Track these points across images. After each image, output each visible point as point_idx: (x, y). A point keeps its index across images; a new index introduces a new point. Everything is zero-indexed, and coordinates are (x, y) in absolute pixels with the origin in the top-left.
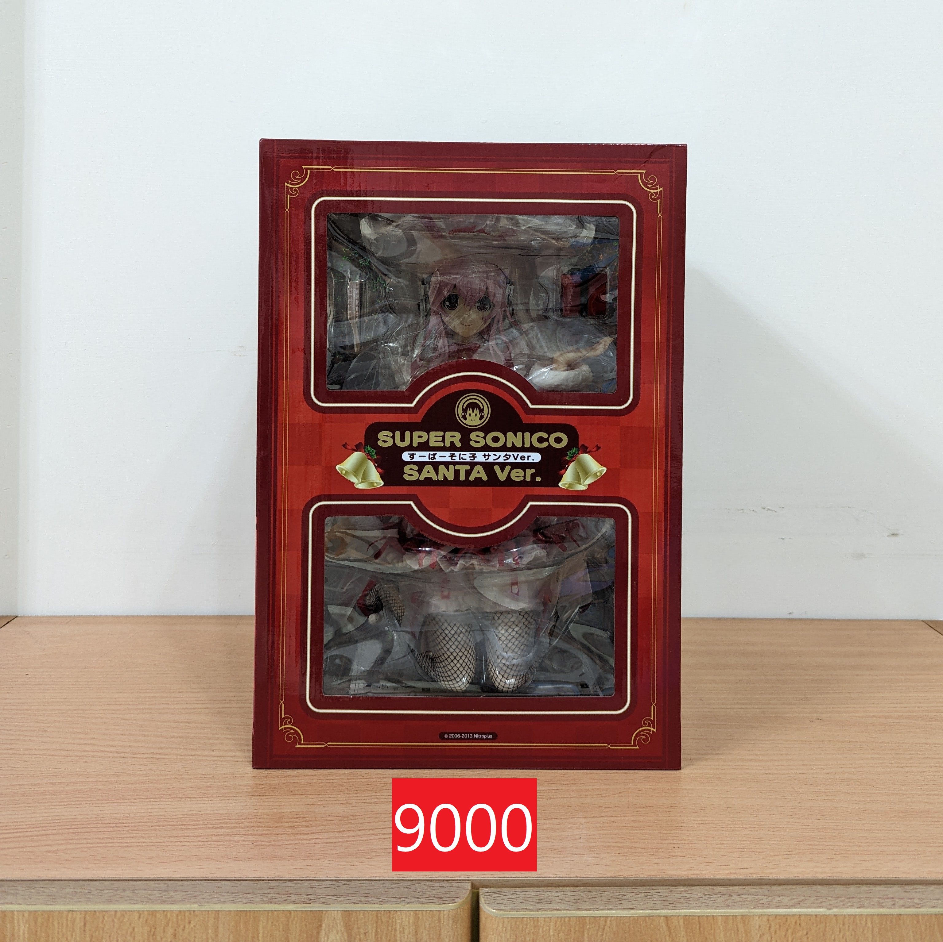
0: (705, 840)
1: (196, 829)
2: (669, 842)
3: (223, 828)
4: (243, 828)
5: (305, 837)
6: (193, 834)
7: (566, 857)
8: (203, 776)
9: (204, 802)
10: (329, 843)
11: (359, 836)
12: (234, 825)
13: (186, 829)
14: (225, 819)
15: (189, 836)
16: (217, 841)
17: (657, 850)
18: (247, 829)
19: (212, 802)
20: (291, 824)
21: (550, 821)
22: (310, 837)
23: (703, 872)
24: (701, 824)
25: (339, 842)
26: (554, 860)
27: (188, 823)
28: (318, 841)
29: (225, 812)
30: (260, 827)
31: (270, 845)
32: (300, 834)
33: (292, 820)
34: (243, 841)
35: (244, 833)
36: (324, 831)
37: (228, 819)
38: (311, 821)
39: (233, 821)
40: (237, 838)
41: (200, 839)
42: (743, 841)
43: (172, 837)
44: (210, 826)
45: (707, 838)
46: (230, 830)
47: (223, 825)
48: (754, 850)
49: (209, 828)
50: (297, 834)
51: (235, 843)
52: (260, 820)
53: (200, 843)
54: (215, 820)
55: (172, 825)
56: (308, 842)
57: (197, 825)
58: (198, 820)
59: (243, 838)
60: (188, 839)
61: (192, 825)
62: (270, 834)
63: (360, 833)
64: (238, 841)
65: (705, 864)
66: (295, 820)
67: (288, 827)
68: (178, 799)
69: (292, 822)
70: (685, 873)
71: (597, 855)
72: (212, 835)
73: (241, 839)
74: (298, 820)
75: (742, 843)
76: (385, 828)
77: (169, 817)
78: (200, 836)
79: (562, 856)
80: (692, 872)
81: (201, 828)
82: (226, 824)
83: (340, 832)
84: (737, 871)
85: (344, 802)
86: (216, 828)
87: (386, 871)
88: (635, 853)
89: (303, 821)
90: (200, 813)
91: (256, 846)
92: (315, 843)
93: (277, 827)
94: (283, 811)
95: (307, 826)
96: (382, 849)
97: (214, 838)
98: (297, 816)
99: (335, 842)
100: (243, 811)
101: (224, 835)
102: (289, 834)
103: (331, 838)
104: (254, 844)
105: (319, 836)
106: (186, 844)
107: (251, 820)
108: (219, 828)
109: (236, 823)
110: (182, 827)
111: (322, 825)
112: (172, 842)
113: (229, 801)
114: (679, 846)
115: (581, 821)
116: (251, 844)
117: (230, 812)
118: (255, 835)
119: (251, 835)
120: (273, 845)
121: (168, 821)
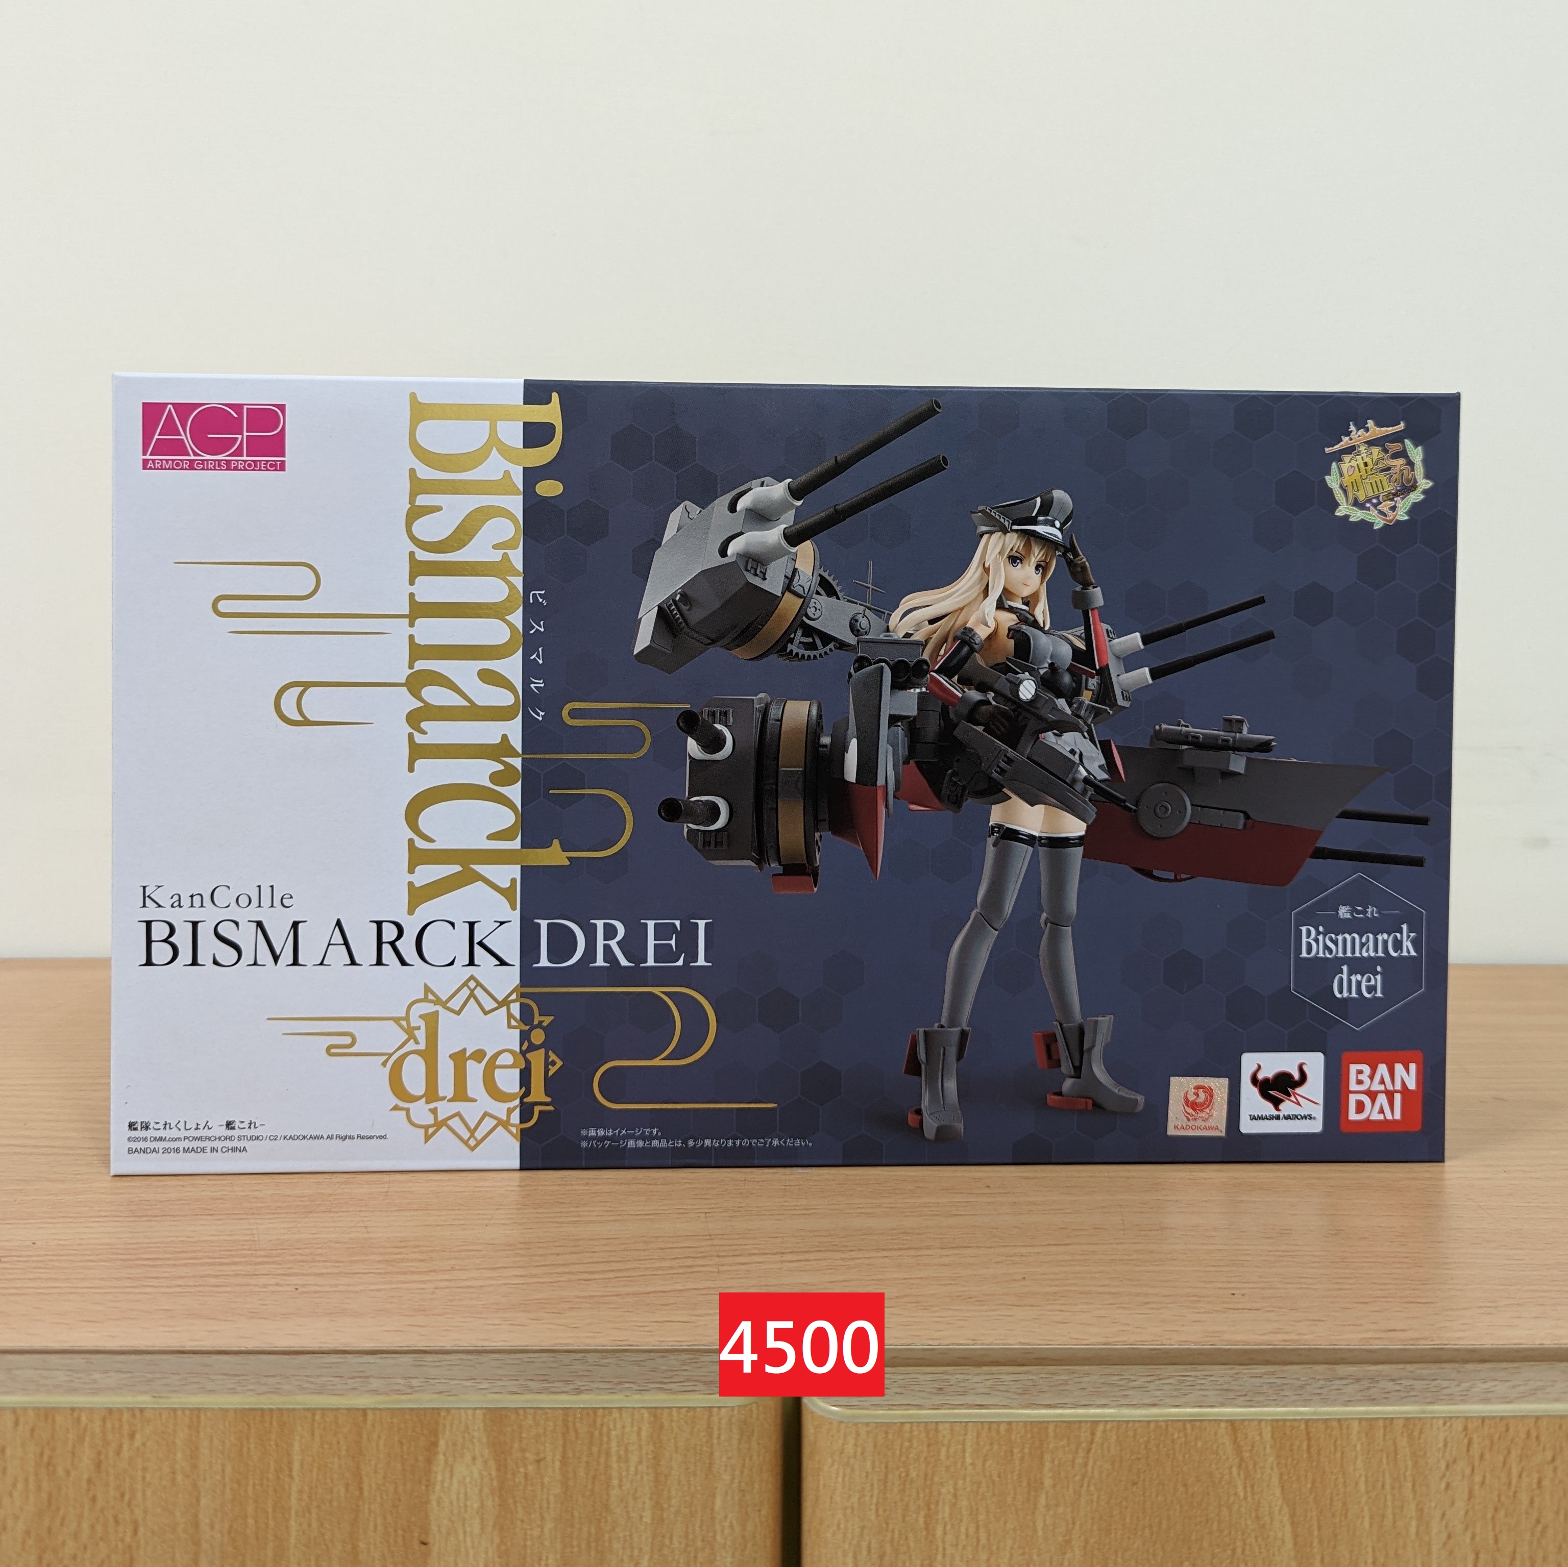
0: (1299, 1283)
1: (174, 1265)
2: (1220, 1285)
3: (235, 1264)
4: (279, 1264)
5: (416, 1277)
6: (166, 1275)
7: (995, 1310)
9: (203, 1223)
10: (468, 1287)
11: (535, 1276)
12: (260, 1260)
13: (154, 1266)
14: (242, 1250)
15: (156, 1278)
16: (217, 1286)
17: (1196, 1299)
18: (288, 1266)
19: (219, 1222)
20: (386, 1257)
21: (957, 1252)
22: (426, 1278)
23: (1306, 1337)
24: (1286, 1256)
25: (491, 1286)
26: (968, 1314)
27: (160, 1256)
28: (443, 1284)
29: (247, 1238)
30: (319, 1261)
31: (336, 1291)
32: (405, 1273)
33: (391, 1250)
34: (277, 1285)
35: (280, 1272)
36: (458, 1267)
37: (249, 1250)
38: (432, 1251)
39: (258, 1253)
40: (263, 1280)
41: (180, 1282)
42: (1385, 1284)
43: (118, 1279)
44: (208, 1261)
45: (1303, 1280)
46: (251, 1268)
47: (236, 1260)
48: (1411, 1300)
49: (203, 1264)
50: (398, 1273)
51: (257, 1289)
52: (319, 1251)
53: (179, 1289)
54: (221, 1251)
55: (121, 1260)
56: (422, 1286)
57: (180, 1259)
58: (183, 1252)
59: (276, 1281)
60: (154, 1282)
61: (168, 1259)
62: (340, 1273)
63: (535, 1271)
64: (265, 1286)
65: (1309, 1323)
66: (398, 1250)
67: (379, 1262)
68: (147, 1219)
69: (390, 1253)
70: (1266, 1338)
71: (1063, 1308)
72: (207, 1276)
73: (272, 1281)
74: (403, 1250)
75: (1383, 1287)
76: (593, 1263)
77: (119, 1247)
78: (182, 1277)
79: (986, 1308)
80: (1281, 1337)
81: (186, 1265)
82: (244, 1257)
83: (495, 1269)
84: (1383, 1335)
85: (508, 1222)
86: (221, 1264)
87: (593, 1334)
88: (1147, 1303)
89: (414, 1252)
90: (190, 1240)
91: (304, 1292)
92: (436, 1288)
93: (352, 1262)
94: (371, 1235)
95: (420, 1261)
96: (584, 1297)
97: (214, 1281)
98: (402, 1244)
99: (481, 1286)
100: (285, 1237)
101: (236, 1275)
102: (380, 1273)
103: (472, 1279)
104: (300, 1290)
105: (447, 1277)
106: (148, 1290)
107: (300, 1251)
108: (227, 1264)
109: (266, 1256)
110: (146, 1262)
111: (456, 1258)
112: (116, 1287)
113: (258, 1221)
114: (1243, 1292)
115: (1024, 1250)
116: (292, 1289)
117: (256, 1239)
118: (304, 1275)
119: (296, 1274)
120: (341, 1292)
121: (118, 1254)
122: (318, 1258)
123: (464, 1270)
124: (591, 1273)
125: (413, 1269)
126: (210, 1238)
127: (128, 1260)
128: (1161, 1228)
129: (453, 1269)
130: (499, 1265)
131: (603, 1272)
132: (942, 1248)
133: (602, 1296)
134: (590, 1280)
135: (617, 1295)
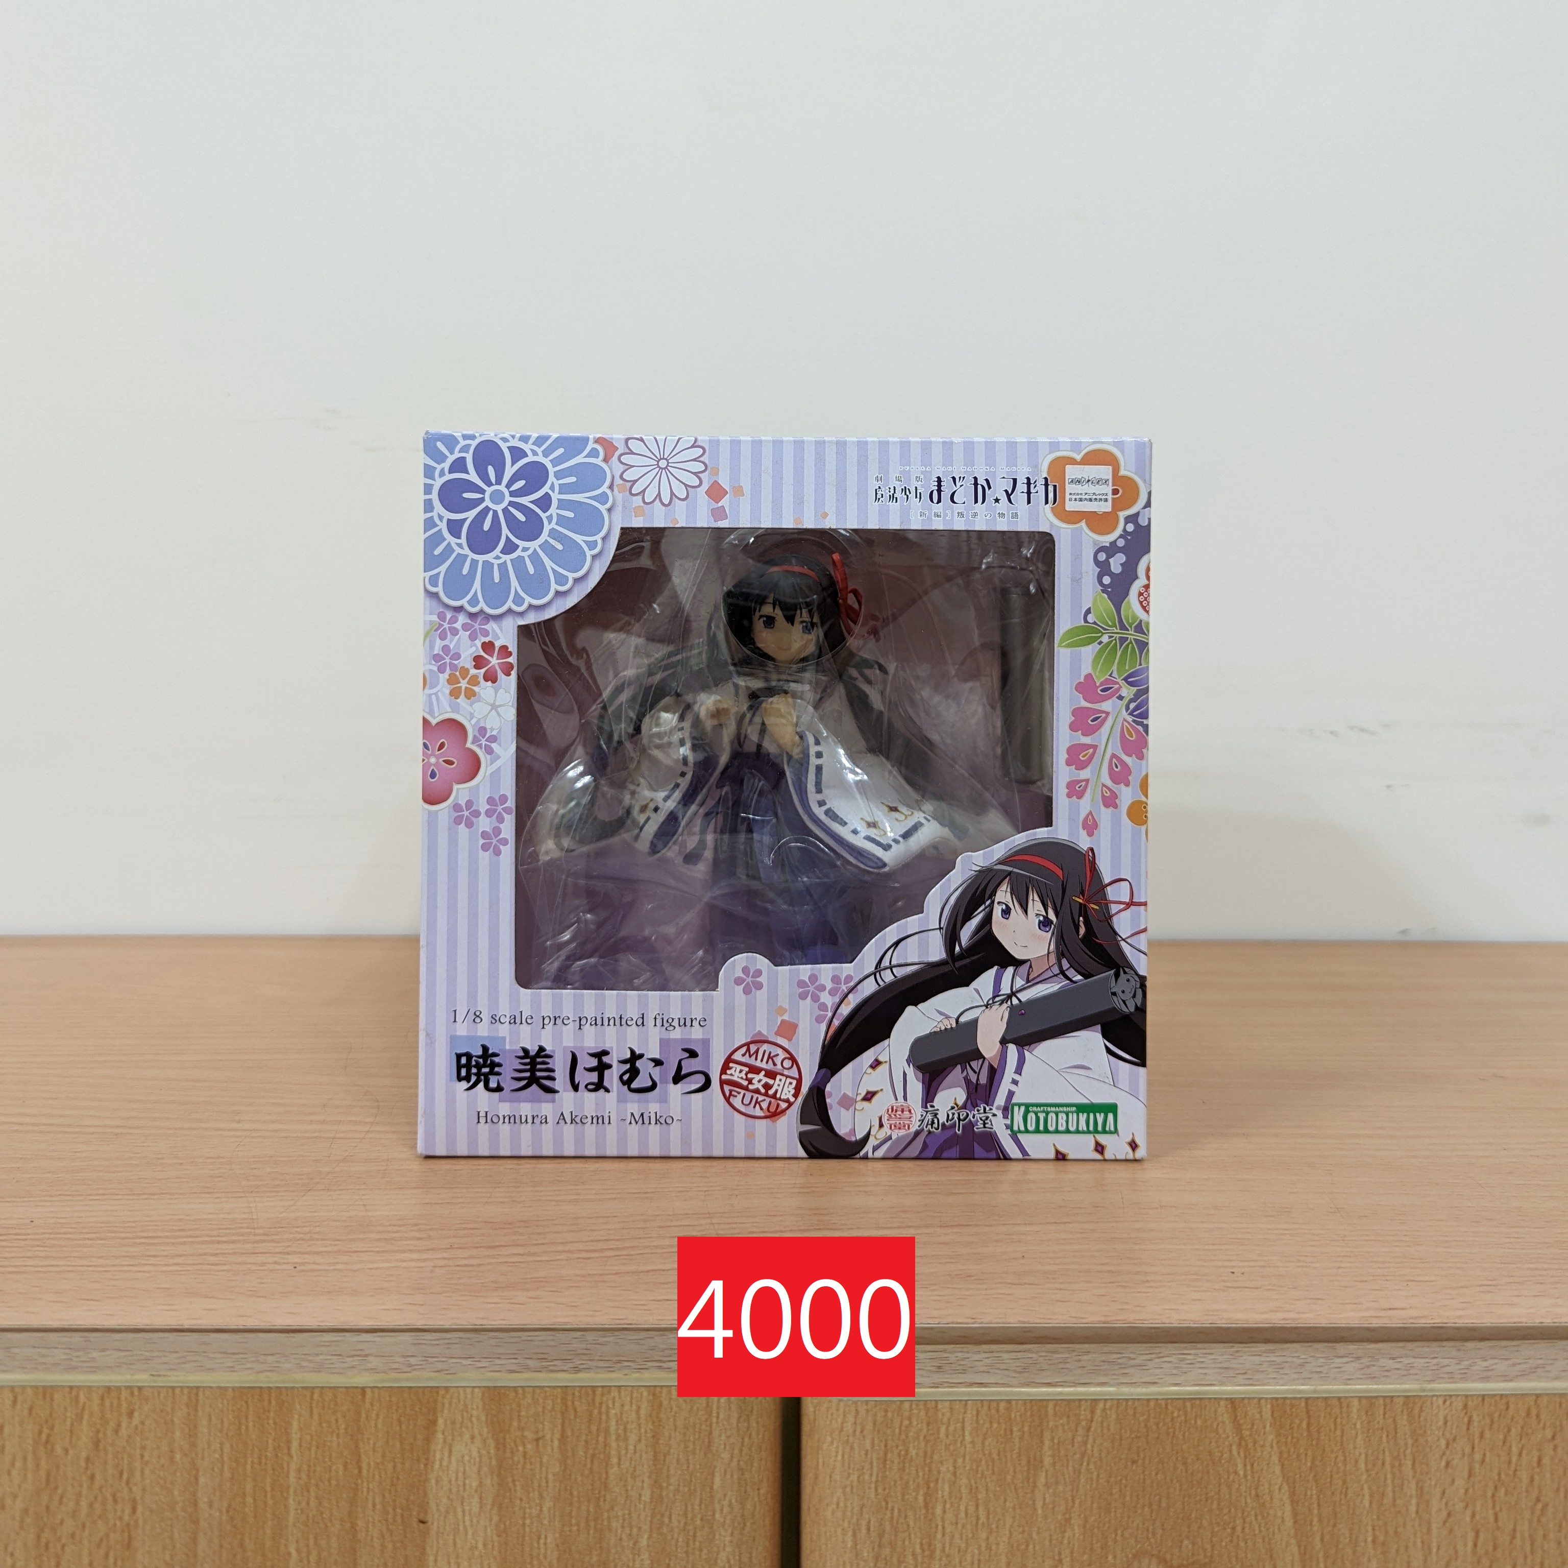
0: (1300, 1261)
1: (173, 1244)
2: (1220, 1264)
3: (234, 1242)
4: (278, 1242)
5: (415, 1256)
6: (165, 1253)
7: (994, 1289)
8: (209, 1160)
9: (202, 1201)
10: (466, 1265)
11: (534, 1254)
12: (258, 1238)
13: (154, 1244)
14: (241, 1228)
15: (154, 1256)
16: (216, 1265)
17: (1195, 1277)
18: (287, 1244)
19: (218, 1200)
20: (386, 1236)
21: (955, 1230)
22: (424, 1256)
23: (1307, 1316)
24: (1284, 1234)
25: (489, 1264)
26: (967, 1293)
27: (159, 1234)
28: (442, 1263)
29: (246, 1216)
30: (317, 1240)
31: (335, 1270)
32: (404, 1252)
33: (390, 1229)
34: (275, 1263)
35: (278, 1250)
36: (457, 1246)
37: (247, 1228)
38: (430, 1230)
39: (257, 1231)
40: (260, 1259)
41: (179, 1260)
42: (1384, 1263)
43: (117, 1257)
44: (206, 1239)
45: (1302, 1259)
46: (248, 1246)
47: (234, 1238)
48: (1412, 1278)
49: (202, 1243)
50: (397, 1251)
51: (255, 1268)
52: (317, 1229)
53: (177, 1268)
54: (219, 1229)
55: (119, 1238)
56: (420, 1264)
57: (178, 1237)
58: (181, 1230)
59: (274, 1259)
60: (152, 1261)
61: (167, 1237)
62: (338, 1252)
63: (533, 1249)
64: (263, 1264)
65: (1309, 1301)
66: (396, 1228)
67: (377, 1240)
68: (146, 1196)
69: (389, 1232)
70: (1265, 1316)
71: (1062, 1286)
72: (205, 1254)
73: (271, 1260)
74: (402, 1228)
75: (1383, 1266)
76: (592, 1241)
77: (118, 1225)
78: (180, 1256)
79: (985, 1286)
80: (1280, 1315)
81: (184, 1243)
82: (243, 1235)
83: (494, 1247)
84: (1382, 1314)
85: (506, 1200)
86: (219, 1242)
87: (591, 1313)
88: (1148, 1281)
89: (412, 1231)
90: (188, 1218)
91: (303, 1271)
92: (435, 1267)
93: (353, 1240)
94: (370, 1214)
95: (419, 1239)
96: (584, 1276)
97: (212, 1259)
98: (401, 1223)
99: (480, 1265)
100: (284, 1215)
101: (235, 1253)
102: (378, 1252)
103: (471, 1257)
104: (298, 1268)
105: (445, 1255)
106: (146, 1268)
107: (298, 1230)
108: (225, 1242)
109: (264, 1235)
110: (143, 1240)
111: (454, 1237)
112: (114, 1265)
113: (257, 1199)
114: (1243, 1270)
115: (1023, 1229)
116: (292, 1268)
117: (255, 1217)
118: (302, 1253)
119: (295, 1253)
120: (340, 1270)
121: (115, 1232)
122: (316, 1236)
123: (464, 1248)
124: (591, 1251)
125: (412, 1248)
126: (210, 1216)
127: (125, 1238)
128: (1161, 1207)
129: (451, 1247)
130: (497, 1244)
131: (602, 1250)
132: (941, 1226)
133: (601, 1275)
134: (589, 1258)
135: (616, 1274)
